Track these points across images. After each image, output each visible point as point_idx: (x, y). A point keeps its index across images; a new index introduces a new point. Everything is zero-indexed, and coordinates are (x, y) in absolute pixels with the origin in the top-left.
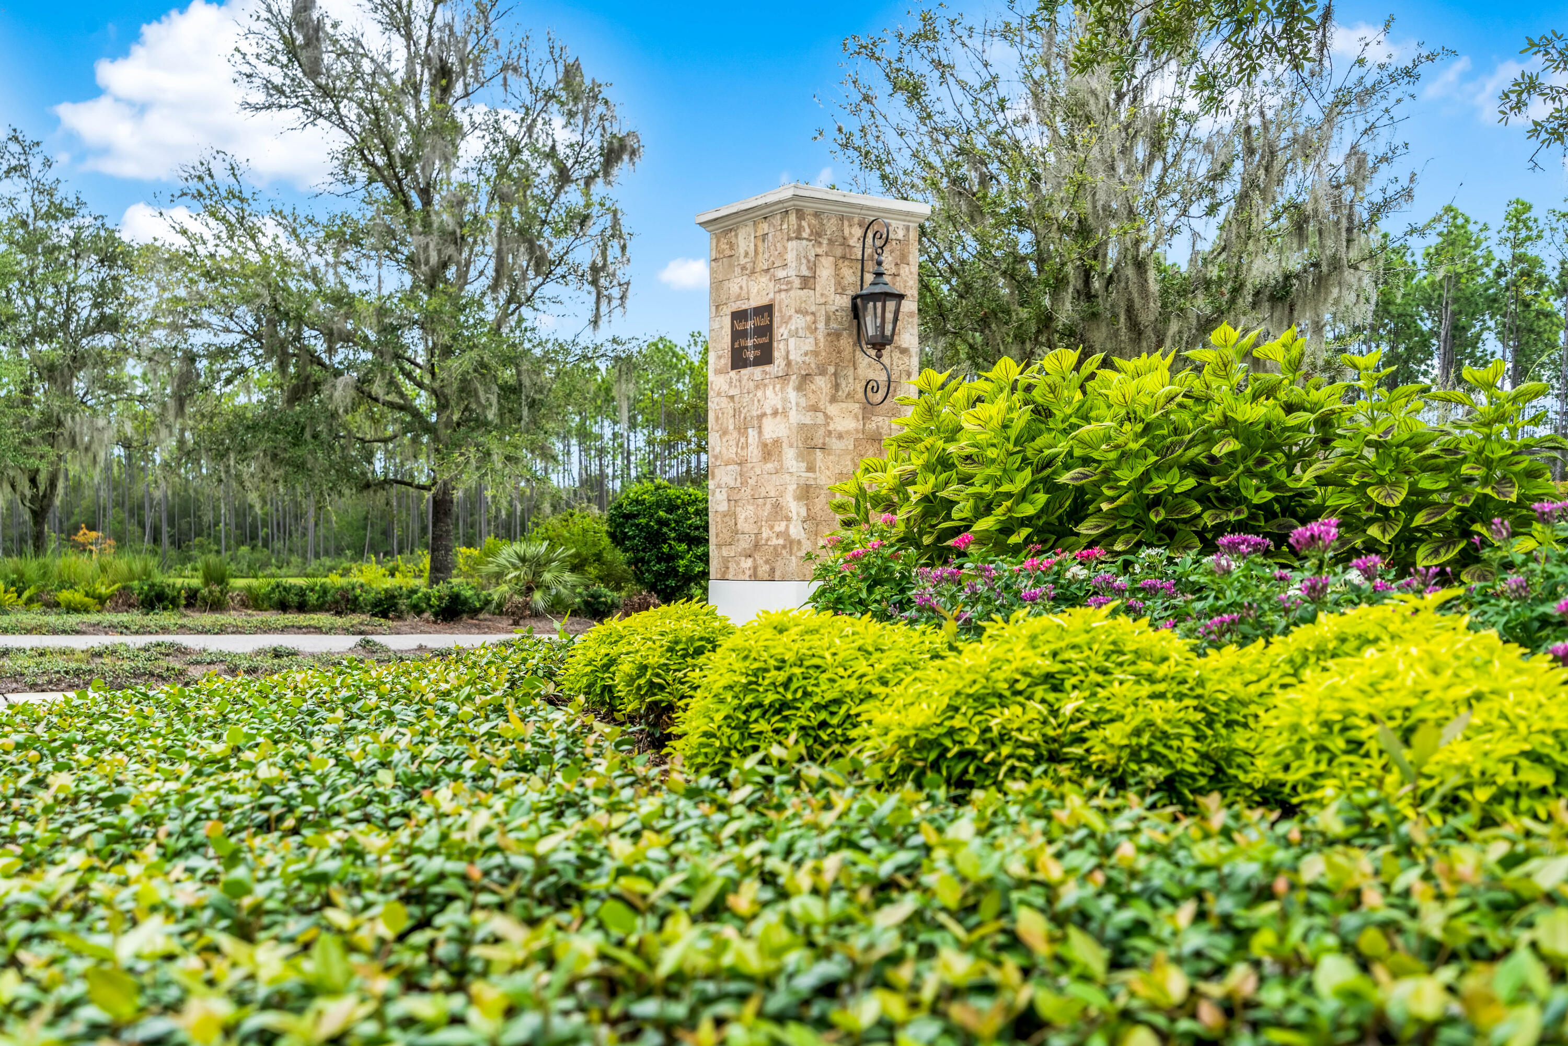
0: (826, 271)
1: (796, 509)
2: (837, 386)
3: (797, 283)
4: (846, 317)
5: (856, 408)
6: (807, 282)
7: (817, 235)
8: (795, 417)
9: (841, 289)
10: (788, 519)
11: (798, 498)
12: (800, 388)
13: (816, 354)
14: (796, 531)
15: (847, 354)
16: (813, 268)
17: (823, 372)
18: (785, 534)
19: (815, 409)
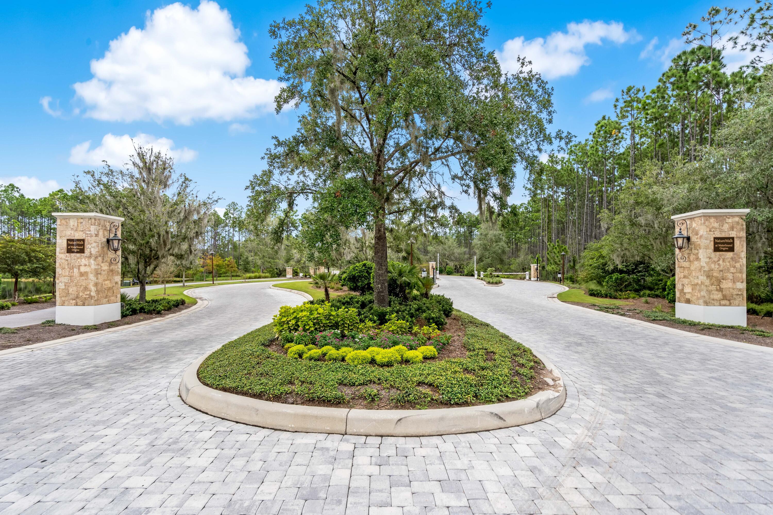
0: (101, 233)
1: (93, 289)
2: (103, 259)
3: (94, 235)
4: (106, 243)
5: (108, 264)
6: (97, 235)
7: (99, 224)
8: (93, 267)
9: (104, 237)
10: (90, 291)
11: (94, 286)
12: (95, 260)
13: (98, 252)
14: (93, 294)
15: (106, 252)
16: (98, 232)
17: (100, 256)
18: (90, 295)
19: (98, 265)
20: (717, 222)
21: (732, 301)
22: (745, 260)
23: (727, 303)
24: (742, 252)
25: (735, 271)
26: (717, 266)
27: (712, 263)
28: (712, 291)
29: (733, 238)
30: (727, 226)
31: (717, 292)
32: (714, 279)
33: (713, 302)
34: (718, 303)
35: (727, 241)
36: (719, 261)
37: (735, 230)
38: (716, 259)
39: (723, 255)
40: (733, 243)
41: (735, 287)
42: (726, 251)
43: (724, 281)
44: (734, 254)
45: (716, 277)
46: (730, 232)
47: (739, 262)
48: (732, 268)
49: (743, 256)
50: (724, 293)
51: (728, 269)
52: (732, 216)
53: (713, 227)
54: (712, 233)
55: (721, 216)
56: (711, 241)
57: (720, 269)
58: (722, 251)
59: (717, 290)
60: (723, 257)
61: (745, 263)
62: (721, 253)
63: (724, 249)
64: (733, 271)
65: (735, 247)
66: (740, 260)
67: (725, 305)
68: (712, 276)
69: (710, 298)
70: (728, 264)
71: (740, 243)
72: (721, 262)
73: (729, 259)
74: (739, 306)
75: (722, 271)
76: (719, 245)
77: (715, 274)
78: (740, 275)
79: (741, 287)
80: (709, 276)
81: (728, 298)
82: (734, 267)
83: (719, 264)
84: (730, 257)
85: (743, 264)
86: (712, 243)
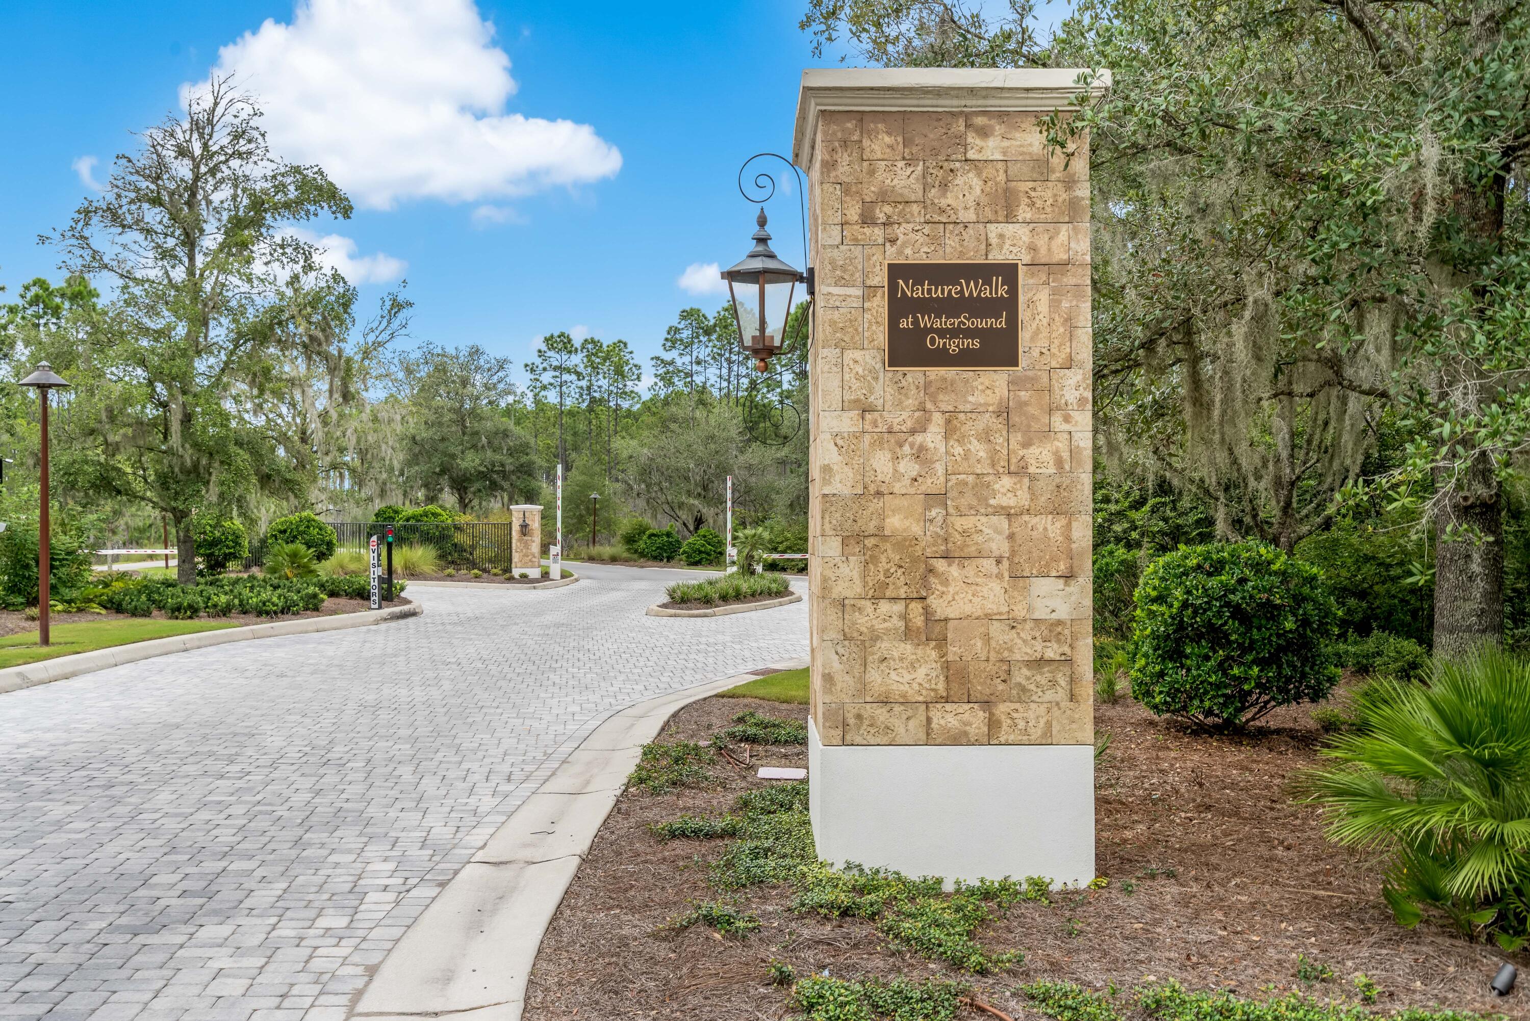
20: (910, 162)
21: (1002, 709)
22: (1084, 420)
23: (976, 719)
24: (1069, 364)
25: (1023, 498)
26: (910, 468)
27: (879, 443)
28: (875, 638)
29: (1009, 272)
30: (977, 184)
31: (908, 648)
32: (889, 557)
33: (881, 713)
34: (916, 726)
35: (971, 289)
36: (920, 428)
37: (1024, 212)
38: (902, 418)
39: (947, 386)
40: (1010, 304)
41: (1020, 611)
42: (965, 359)
43: (954, 571)
44: (1012, 382)
45: (905, 543)
46: (993, 230)
47: (1048, 432)
48: (1007, 482)
49: (1071, 396)
50: (953, 652)
51: (982, 487)
52: (1002, 116)
53: (884, 197)
54: (878, 233)
55: (937, 117)
56: (870, 291)
57: (928, 485)
58: (942, 358)
59: (908, 633)
60: (946, 402)
61: (1085, 441)
62: (935, 373)
63: (953, 346)
64: (1007, 501)
65: (1024, 337)
66: (1057, 421)
67: (957, 739)
68: (880, 534)
69: (863, 687)
70: (979, 449)
71: (1054, 305)
72: (933, 438)
73: (987, 420)
74: (1046, 740)
75: (938, 498)
76: (925, 321)
77: (894, 523)
78: (1053, 527)
79: (1063, 612)
80: (860, 537)
81: (979, 689)
82: (1020, 471)
83: (920, 454)
84: (992, 399)
85: (1074, 452)
86: (880, 305)
